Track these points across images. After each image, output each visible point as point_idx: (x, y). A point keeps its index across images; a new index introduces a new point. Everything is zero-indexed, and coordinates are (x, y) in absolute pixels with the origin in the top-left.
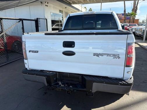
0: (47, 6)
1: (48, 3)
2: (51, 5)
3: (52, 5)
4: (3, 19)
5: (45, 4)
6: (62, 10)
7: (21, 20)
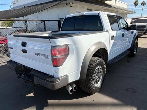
0: (72, 6)
1: (72, 4)
2: (77, 5)
3: (79, 5)
4: (28, 22)
5: (69, 5)
6: (91, 8)
7: (44, 21)
